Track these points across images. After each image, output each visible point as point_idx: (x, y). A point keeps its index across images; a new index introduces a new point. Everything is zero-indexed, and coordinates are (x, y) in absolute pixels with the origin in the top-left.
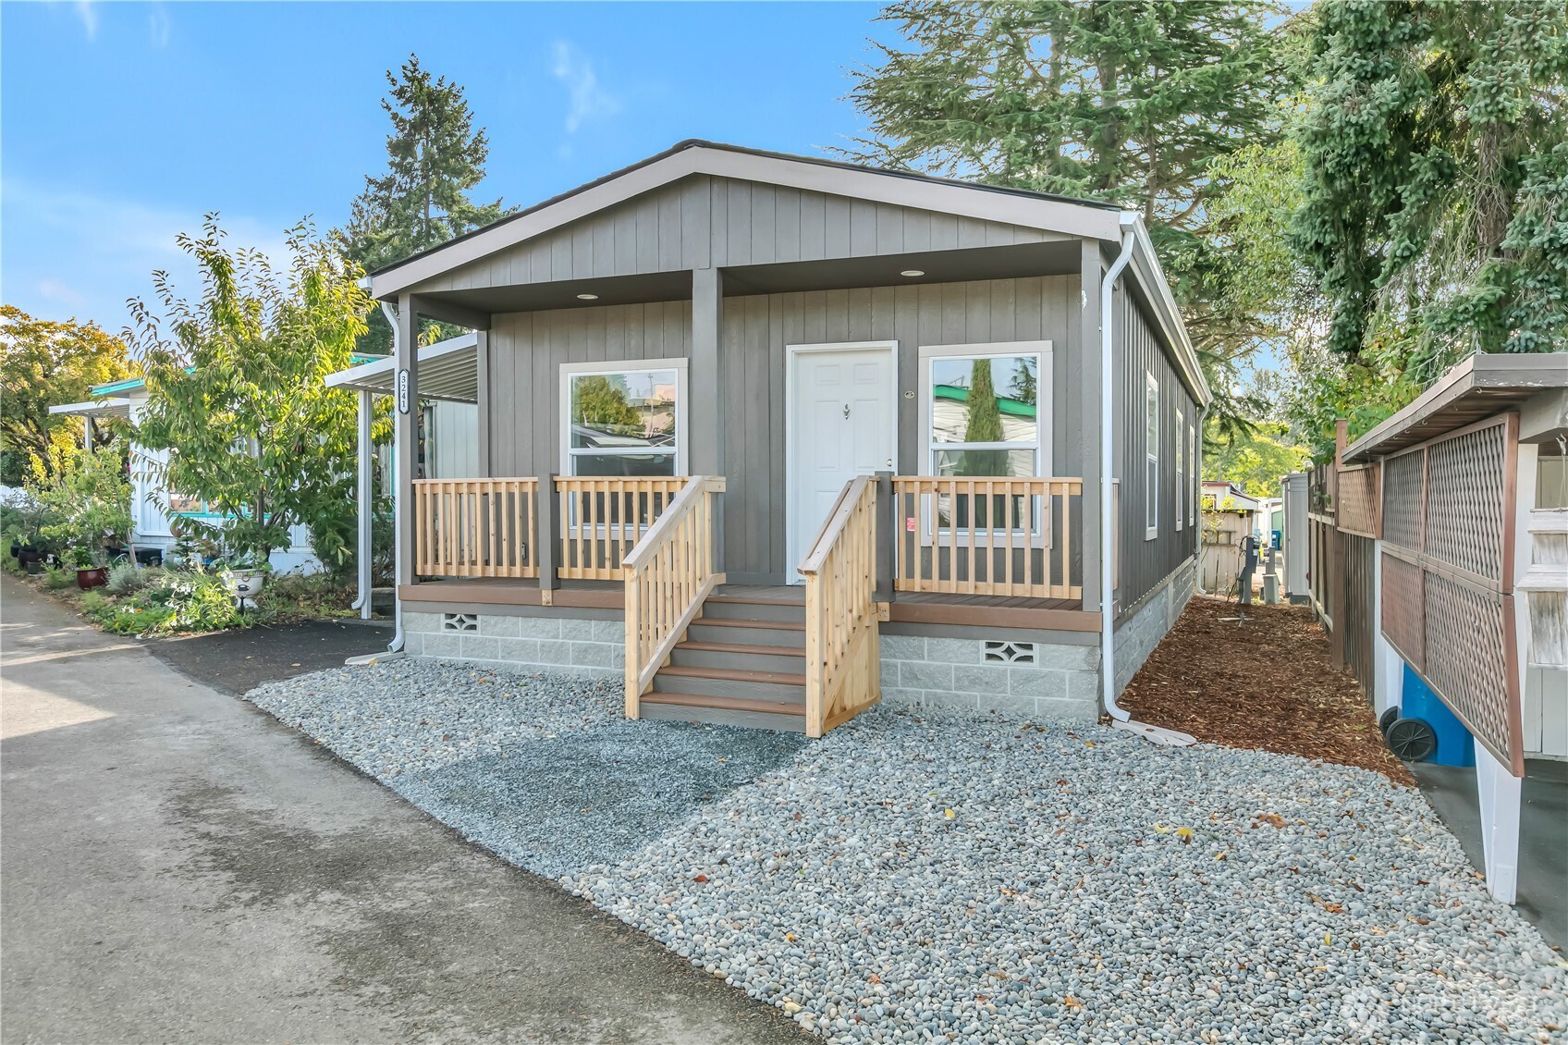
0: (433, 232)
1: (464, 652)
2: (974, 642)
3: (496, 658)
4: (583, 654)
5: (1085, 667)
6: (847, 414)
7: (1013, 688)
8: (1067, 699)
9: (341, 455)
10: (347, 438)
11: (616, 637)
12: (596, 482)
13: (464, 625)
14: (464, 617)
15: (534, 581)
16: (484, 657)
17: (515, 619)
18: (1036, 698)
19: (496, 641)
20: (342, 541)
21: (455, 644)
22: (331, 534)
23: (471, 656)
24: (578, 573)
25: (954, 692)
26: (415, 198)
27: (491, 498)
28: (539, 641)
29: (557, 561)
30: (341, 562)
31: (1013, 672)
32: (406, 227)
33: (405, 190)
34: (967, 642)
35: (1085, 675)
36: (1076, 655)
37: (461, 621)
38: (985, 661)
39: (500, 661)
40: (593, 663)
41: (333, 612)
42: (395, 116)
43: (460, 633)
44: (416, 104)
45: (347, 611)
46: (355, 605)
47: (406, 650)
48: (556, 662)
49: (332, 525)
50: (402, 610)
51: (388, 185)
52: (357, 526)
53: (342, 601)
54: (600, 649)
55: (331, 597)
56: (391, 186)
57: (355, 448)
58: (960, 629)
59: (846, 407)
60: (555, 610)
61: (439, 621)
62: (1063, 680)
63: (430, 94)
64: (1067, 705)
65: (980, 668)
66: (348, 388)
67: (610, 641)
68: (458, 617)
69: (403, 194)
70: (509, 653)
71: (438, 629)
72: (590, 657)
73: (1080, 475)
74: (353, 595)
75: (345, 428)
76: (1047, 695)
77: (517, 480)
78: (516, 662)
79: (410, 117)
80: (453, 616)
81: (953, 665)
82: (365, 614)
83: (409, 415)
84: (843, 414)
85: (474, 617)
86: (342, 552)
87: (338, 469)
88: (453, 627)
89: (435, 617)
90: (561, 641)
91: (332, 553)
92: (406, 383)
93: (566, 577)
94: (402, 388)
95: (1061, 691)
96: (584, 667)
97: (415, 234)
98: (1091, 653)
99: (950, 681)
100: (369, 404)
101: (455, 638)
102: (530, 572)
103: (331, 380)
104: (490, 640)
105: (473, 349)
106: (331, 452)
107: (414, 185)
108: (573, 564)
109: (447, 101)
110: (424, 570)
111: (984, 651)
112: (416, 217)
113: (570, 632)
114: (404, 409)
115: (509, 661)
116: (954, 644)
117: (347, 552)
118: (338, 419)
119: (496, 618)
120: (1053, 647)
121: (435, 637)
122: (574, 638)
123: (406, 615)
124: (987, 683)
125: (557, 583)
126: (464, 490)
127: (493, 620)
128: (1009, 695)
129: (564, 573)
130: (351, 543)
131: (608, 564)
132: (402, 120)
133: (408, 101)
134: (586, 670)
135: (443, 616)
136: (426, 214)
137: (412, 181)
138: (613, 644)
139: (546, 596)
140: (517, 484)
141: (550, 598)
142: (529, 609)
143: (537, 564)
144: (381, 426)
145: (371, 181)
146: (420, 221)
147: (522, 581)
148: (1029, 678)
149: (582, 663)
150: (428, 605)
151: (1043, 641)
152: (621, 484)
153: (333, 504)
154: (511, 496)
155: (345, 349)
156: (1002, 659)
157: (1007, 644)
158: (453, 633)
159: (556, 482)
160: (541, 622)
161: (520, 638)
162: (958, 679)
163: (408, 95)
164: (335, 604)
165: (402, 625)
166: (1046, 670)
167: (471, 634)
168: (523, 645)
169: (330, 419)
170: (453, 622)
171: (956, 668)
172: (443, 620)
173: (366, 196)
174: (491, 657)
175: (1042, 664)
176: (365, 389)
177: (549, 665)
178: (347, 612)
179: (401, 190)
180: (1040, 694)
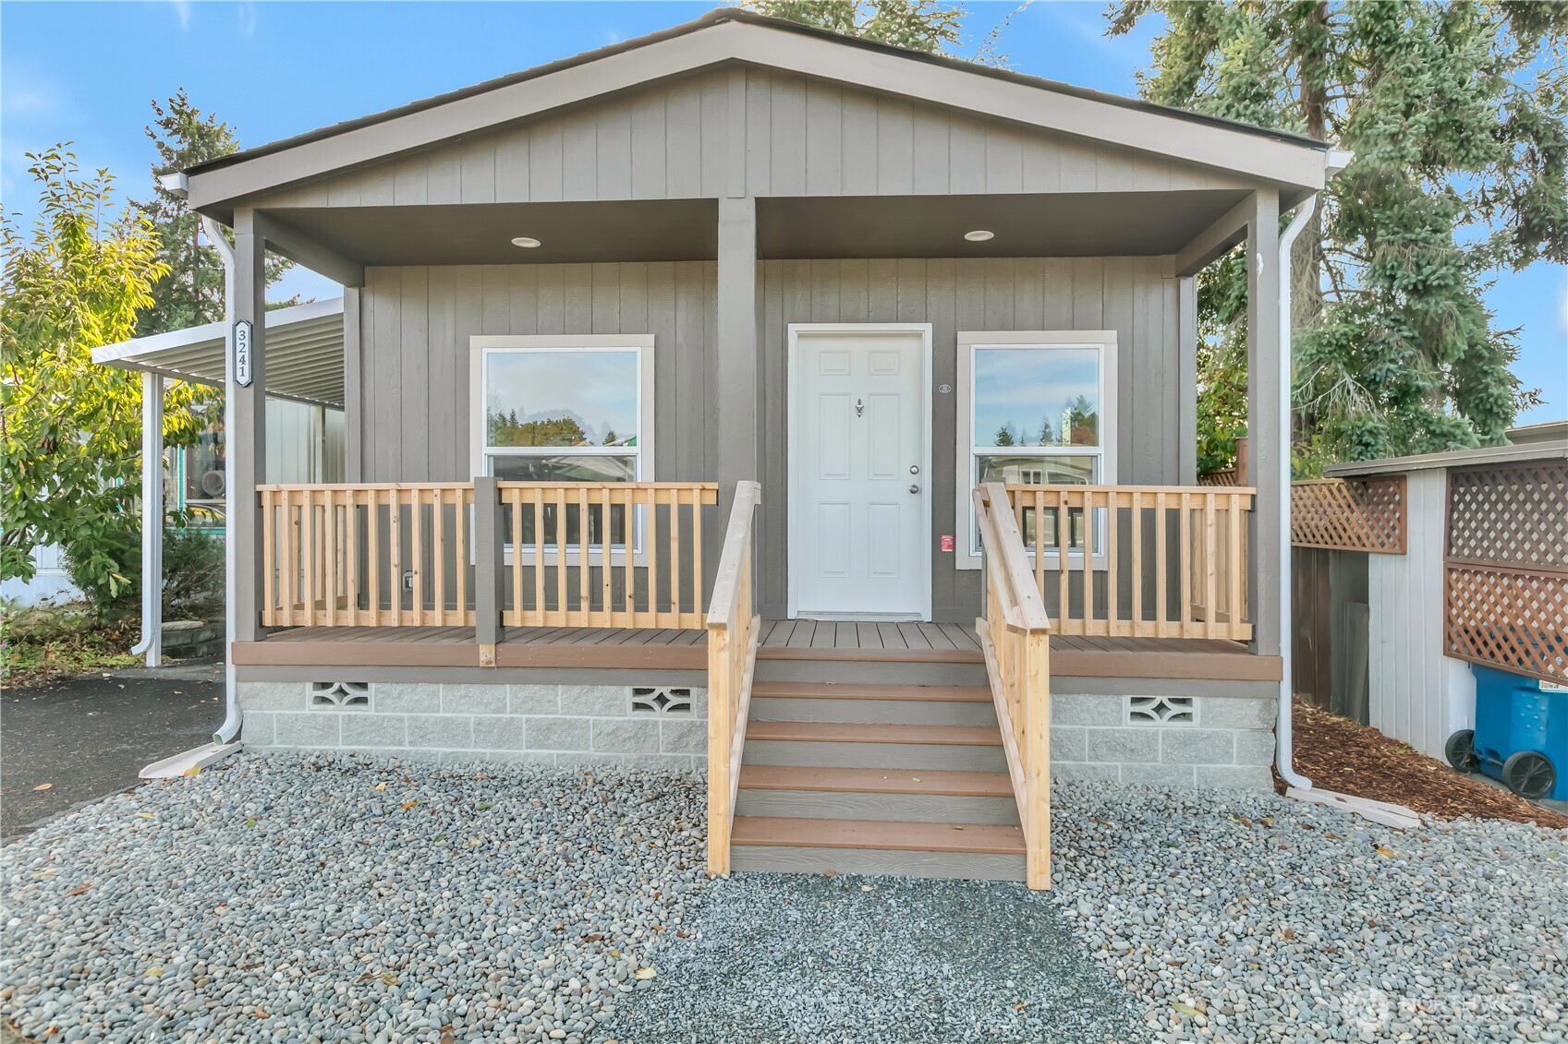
0: (202, 258)
1: (345, 738)
2: (1116, 698)
3: (400, 744)
4: (543, 734)
5: (1259, 725)
6: (860, 410)
7: (1166, 754)
8: (1234, 766)
9: (113, 456)
10: (124, 435)
11: (597, 707)
12: (566, 489)
13: (346, 699)
14: (346, 688)
15: (467, 633)
16: (380, 743)
17: (431, 687)
18: (1195, 767)
19: (401, 720)
20: (116, 566)
21: (331, 727)
22: (97, 557)
23: (359, 743)
24: (537, 618)
25: (1087, 763)
26: (183, 224)
27: (394, 512)
28: (472, 717)
29: (503, 602)
30: (114, 594)
31: (1166, 734)
32: (173, 250)
33: (172, 216)
34: (1105, 698)
35: (1258, 735)
36: (1248, 710)
37: (341, 692)
38: (1129, 722)
39: (407, 748)
40: (560, 745)
41: (102, 660)
42: (161, 145)
43: (340, 710)
44: (184, 135)
45: (123, 656)
46: (136, 650)
47: (245, 738)
48: (500, 747)
49: (100, 546)
50: (238, 679)
51: (153, 209)
52: (139, 545)
53: (115, 641)
54: (571, 725)
55: (97, 637)
56: (156, 211)
57: (136, 446)
58: (1099, 682)
59: (860, 402)
60: (499, 672)
61: (303, 692)
62: (1229, 742)
63: (200, 129)
64: (1235, 773)
65: (1123, 731)
66: (126, 370)
67: (588, 714)
68: (336, 686)
69: (170, 221)
70: (421, 734)
71: (301, 704)
72: (555, 737)
73: (1255, 485)
74: (133, 632)
75: (120, 422)
76: (1210, 762)
77: (437, 486)
78: (434, 749)
79: (178, 148)
80: (325, 686)
81: (1087, 728)
82: (153, 660)
83: (251, 389)
84: (854, 411)
85: (364, 686)
86: (117, 581)
87: (109, 473)
88: (324, 700)
89: (297, 687)
90: (508, 716)
91: (101, 582)
92: (247, 341)
93: (518, 624)
94: (239, 348)
95: (1228, 754)
96: (545, 752)
97: (182, 259)
98: (1266, 707)
99: (1083, 749)
100: (159, 389)
101: (330, 718)
102: (457, 618)
103: (101, 354)
104: (390, 719)
105: (338, 319)
106: (97, 451)
107: (182, 213)
108: (529, 604)
109: (218, 136)
110: (275, 618)
111: (1129, 708)
112: (185, 242)
113: (524, 702)
114: (244, 380)
115: (423, 749)
116: (1091, 701)
117: (125, 581)
118: (110, 408)
119: (400, 687)
120: (1219, 701)
121: (297, 718)
122: (530, 711)
123: (245, 687)
124: (1132, 750)
125: (502, 633)
126: (305, 501)
127: (396, 689)
128: (1160, 764)
129: (514, 618)
130: (131, 565)
131: (585, 605)
132: (168, 149)
133: (175, 132)
134: (550, 756)
135: (309, 686)
136: (195, 241)
137: (179, 209)
138: (591, 718)
139: (486, 653)
140: (438, 492)
141: (492, 656)
142: (460, 671)
143: (470, 605)
144: (175, 421)
145: (133, 204)
146: (188, 247)
147: (446, 631)
148: (1187, 741)
149: (542, 747)
150: (287, 672)
151: (1206, 694)
152: (606, 492)
153: (101, 519)
154: (427, 511)
155: (121, 320)
156: (1152, 718)
157: (1158, 700)
158: (327, 710)
159: (500, 490)
160: (475, 690)
161: (441, 714)
162: (1094, 747)
163: (175, 127)
164: (104, 648)
165: (237, 702)
166: (1208, 730)
167: (359, 710)
168: (447, 723)
169: (97, 410)
170: (327, 693)
171: (1092, 733)
172: (310, 691)
173: (127, 219)
174: (392, 743)
175: (1204, 722)
176: (154, 371)
177: (488, 751)
178: (123, 658)
179: (167, 216)
180: (1202, 760)
